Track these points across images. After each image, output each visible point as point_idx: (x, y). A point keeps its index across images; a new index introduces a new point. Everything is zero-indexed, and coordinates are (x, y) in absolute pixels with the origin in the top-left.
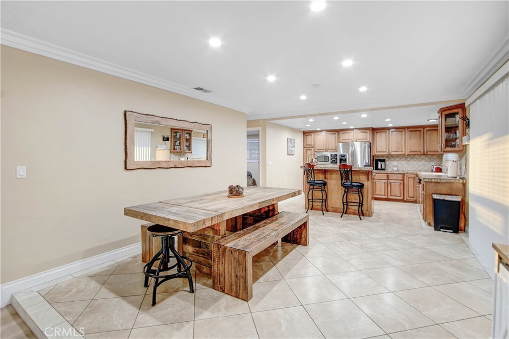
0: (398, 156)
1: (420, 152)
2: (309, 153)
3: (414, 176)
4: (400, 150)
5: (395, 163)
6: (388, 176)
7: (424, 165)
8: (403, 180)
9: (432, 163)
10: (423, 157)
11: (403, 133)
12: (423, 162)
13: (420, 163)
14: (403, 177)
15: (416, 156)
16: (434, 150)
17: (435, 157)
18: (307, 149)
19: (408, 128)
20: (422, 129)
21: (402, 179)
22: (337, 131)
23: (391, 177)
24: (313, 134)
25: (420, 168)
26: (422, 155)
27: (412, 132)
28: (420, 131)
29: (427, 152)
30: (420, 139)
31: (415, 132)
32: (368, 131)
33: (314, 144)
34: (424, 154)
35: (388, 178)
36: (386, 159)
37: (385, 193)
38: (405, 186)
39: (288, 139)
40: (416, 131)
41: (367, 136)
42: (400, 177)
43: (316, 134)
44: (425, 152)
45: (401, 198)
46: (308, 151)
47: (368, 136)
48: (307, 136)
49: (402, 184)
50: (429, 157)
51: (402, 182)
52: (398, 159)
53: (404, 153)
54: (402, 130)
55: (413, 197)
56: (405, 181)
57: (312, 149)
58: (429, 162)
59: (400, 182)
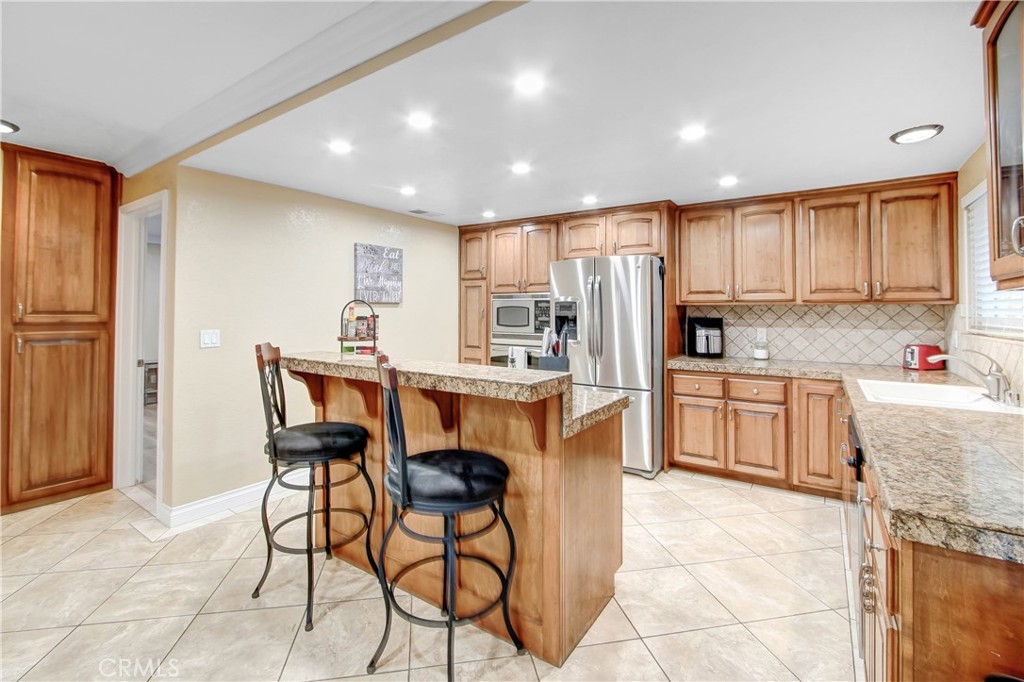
0: (770, 306)
1: (855, 290)
2: (474, 295)
3: (830, 389)
4: (777, 285)
5: (761, 334)
6: (725, 385)
7: (871, 342)
8: (785, 402)
9: (905, 337)
10: (866, 309)
11: (787, 217)
12: (867, 332)
13: (856, 336)
14: (786, 390)
15: (839, 308)
16: (913, 284)
17: (916, 310)
18: (469, 283)
19: (805, 196)
20: (863, 199)
21: (780, 397)
22: (554, 222)
23: (739, 387)
24: (484, 236)
25: (854, 356)
26: (867, 301)
27: (821, 213)
28: (855, 205)
29: (884, 291)
30: (855, 240)
31: (832, 212)
32: (655, 216)
33: (488, 267)
34: (871, 299)
35: (726, 394)
36: (729, 319)
37: (715, 449)
38: (795, 427)
39: (356, 245)
40: (838, 206)
41: (650, 233)
42: (774, 391)
43: (494, 233)
44: (877, 291)
45: (780, 474)
46: (470, 291)
47: (656, 233)
48: (467, 241)
49: (782, 415)
50: (892, 309)
51: (780, 410)
52: (769, 318)
53: (789, 296)
54: (780, 206)
55: (829, 476)
56: (795, 408)
57: (483, 283)
58: (890, 332)
59: (774, 409)
